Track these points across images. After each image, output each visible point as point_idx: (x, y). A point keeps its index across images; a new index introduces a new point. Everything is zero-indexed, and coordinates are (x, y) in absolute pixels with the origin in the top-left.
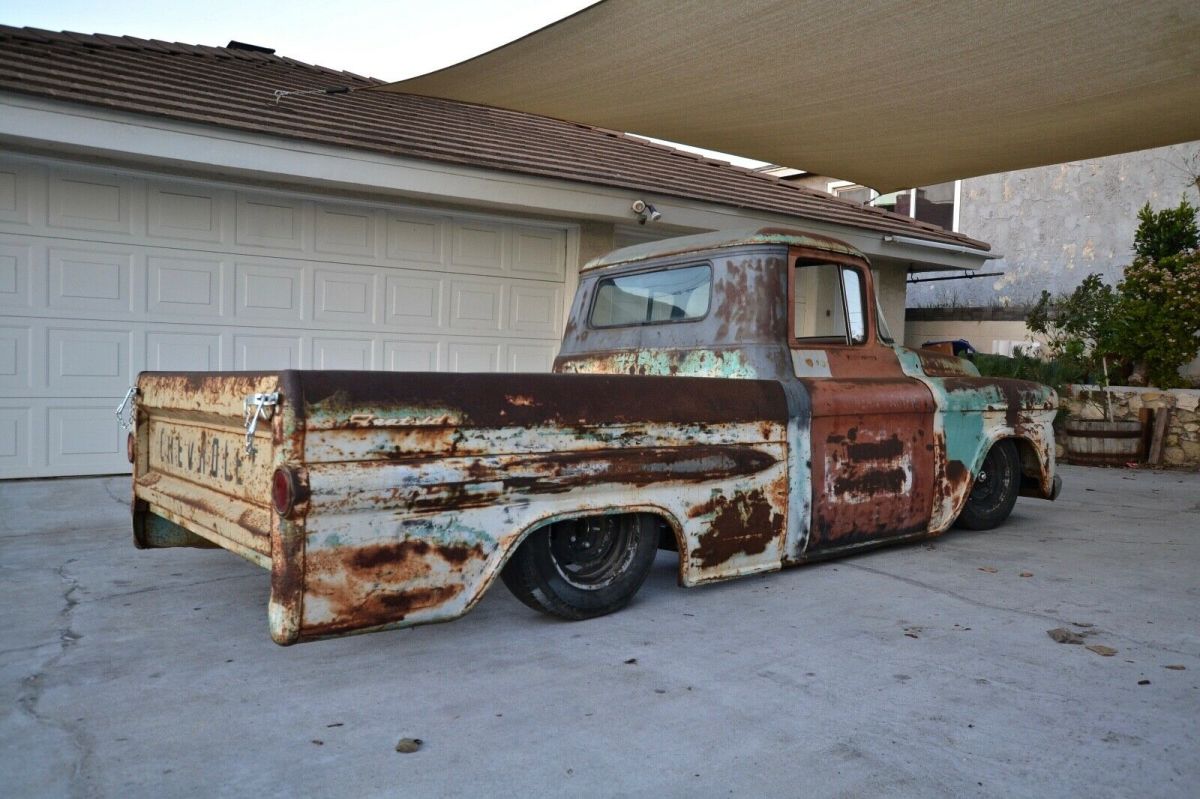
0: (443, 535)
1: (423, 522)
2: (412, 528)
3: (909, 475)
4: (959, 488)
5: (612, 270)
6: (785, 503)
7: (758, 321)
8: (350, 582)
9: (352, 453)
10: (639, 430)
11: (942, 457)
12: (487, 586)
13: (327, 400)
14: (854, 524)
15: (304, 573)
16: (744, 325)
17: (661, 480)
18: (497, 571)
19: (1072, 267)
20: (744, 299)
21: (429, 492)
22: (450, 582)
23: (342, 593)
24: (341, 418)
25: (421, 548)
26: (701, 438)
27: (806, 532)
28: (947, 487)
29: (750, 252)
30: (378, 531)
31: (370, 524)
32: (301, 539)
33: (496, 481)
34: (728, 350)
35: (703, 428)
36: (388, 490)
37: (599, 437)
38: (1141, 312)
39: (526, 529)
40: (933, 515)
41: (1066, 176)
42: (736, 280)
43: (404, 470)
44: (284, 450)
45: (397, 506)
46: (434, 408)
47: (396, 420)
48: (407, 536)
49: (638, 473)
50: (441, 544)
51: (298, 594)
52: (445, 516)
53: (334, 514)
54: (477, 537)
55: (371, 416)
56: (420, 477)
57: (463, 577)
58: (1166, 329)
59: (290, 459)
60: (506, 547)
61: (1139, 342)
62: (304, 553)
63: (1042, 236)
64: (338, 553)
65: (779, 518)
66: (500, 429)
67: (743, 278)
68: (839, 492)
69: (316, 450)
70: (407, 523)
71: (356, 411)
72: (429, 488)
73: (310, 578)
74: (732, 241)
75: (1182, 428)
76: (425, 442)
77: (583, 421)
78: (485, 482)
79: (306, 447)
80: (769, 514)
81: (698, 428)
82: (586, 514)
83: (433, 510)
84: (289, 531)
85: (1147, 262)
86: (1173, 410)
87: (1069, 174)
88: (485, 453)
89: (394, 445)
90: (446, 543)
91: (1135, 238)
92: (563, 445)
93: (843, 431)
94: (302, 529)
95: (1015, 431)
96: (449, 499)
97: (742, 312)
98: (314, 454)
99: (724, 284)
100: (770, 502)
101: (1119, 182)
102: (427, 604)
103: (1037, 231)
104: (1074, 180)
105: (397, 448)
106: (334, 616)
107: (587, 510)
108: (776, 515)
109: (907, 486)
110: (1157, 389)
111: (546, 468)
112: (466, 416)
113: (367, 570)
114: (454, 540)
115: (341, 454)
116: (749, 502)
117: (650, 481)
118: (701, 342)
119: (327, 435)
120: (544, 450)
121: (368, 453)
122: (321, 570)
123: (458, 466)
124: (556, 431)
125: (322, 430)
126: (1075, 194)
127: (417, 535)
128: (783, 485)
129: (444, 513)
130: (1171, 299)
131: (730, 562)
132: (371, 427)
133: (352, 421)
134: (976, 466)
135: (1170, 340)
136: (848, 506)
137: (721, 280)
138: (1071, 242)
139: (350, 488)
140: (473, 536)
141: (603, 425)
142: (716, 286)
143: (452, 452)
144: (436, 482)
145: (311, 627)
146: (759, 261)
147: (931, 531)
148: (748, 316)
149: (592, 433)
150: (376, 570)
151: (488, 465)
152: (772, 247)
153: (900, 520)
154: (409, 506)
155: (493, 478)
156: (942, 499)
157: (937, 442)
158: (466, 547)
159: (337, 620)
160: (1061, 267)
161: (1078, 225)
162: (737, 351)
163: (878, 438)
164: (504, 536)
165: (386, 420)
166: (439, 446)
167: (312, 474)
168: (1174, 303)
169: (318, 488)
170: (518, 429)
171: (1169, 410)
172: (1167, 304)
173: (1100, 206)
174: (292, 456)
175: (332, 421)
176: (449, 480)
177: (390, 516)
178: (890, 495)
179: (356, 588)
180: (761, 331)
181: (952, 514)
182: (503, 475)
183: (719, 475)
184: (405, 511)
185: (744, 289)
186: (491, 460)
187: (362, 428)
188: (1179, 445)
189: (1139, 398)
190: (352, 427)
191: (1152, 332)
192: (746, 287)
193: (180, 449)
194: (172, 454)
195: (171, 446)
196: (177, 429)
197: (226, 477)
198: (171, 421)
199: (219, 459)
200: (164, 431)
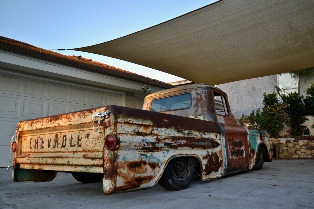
0: (150, 159)
1: (145, 155)
2: (143, 156)
3: (244, 151)
4: (254, 156)
5: (156, 97)
6: (222, 157)
7: (207, 107)
8: (128, 172)
9: (128, 131)
10: (191, 132)
11: (250, 147)
12: (161, 176)
13: (122, 114)
14: (235, 165)
15: (117, 169)
16: (203, 108)
17: (197, 147)
18: (163, 172)
19: (246, 109)
20: (202, 102)
21: (148, 145)
22: (151, 175)
23: (126, 176)
24: (126, 120)
25: (145, 163)
26: (204, 136)
27: (226, 166)
28: (252, 156)
29: (202, 89)
30: (135, 157)
31: (133, 154)
32: (116, 157)
33: (162, 143)
34: (199, 115)
35: (204, 133)
36: (138, 143)
37: (182, 133)
38: (269, 118)
39: (169, 159)
40: (250, 164)
41: (242, 86)
42: (199, 97)
43: (141, 138)
44: (111, 129)
45: (140, 149)
46: (147, 120)
47: (138, 122)
48: (142, 159)
49: (192, 145)
50: (149, 162)
51: (115, 176)
52: (150, 153)
53: (125, 150)
54: (158, 161)
55: (133, 120)
56: (146, 140)
57: (154, 173)
58: (276, 123)
59: (113, 132)
60: (165, 164)
61: (269, 126)
62: (117, 162)
63: (238, 102)
64: (125, 163)
65: (221, 161)
66: (162, 128)
67: (201, 96)
68: (232, 155)
69: (120, 129)
70: (141, 155)
71: (129, 118)
72: (148, 143)
73: (118, 171)
74: (196, 87)
75: (283, 148)
76: (145, 130)
77: (179, 128)
78: (160, 143)
79: (117, 128)
80: (219, 160)
81: (203, 133)
82: (182, 156)
83: (147, 151)
84: (113, 154)
85: (268, 106)
86: (280, 144)
87: (243, 86)
88: (158, 135)
89: (138, 130)
90: (150, 162)
91: (263, 101)
92: (175, 134)
93: (231, 138)
94: (116, 154)
95: (263, 142)
96: (152, 148)
97: (202, 105)
98: (119, 131)
99: (195, 98)
100: (219, 156)
101: (255, 88)
102: (146, 182)
103: (236, 100)
104: (244, 87)
105: (139, 131)
106: (123, 184)
107: (182, 155)
108: (220, 160)
109: (244, 155)
110: (275, 139)
111: (173, 140)
112: (154, 123)
113: (132, 169)
114: (152, 161)
115: (125, 131)
116: (215, 156)
117: (195, 147)
118: (190, 114)
119: (123, 124)
120: (171, 136)
121: (132, 132)
122: (121, 168)
123: (154, 138)
124: (174, 130)
125: (121, 123)
126: (245, 91)
127: (144, 159)
128: (221, 151)
129: (150, 152)
130: (276, 115)
131: (211, 174)
132: (133, 124)
133: (128, 121)
134: (257, 150)
135: (277, 125)
136: (234, 159)
137: (194, 97)
138: (245, 103)
139: (130, 141)
140: (157, 160)
141: (184, 130)
142: (193, 98)
143: (151, 134)
144: (149, 142)
145: (118, 188)
146: (205, 91)
147: (250, 169)
148: (204, 106)
149: (181, 132)
150: (134, 169)
151: (160, 138)
152: (208, 88)
153: (244, 165)
154: (142, 149)
155: (162, 142)
156: (251, 159)
157: (249, 143)
158: (155, 164)
159: (124, 186)
160: (243, 109)
161: (246, 99)
162: (202, 115)
163: (238, 141)
164: (164, 161)
165: (136, 122)
166: (148, 131)
167: (120, 136)
168: (277, 116)
169: (122, 141)
170: (166, 128)
171: (279, 144)
172: (275, 116)
173: (252, 94)
174: (113, 130)
175: (124, 121)
176: (152, 142)
177: (137, 152)
178: (241, 157)
179: (130, 175)
180: (208, 110)
181: (253, 164)
182: (163, 141)
183: (209, 147)
184: (141, 151)
185: (202, 99)
186: (160, 137)
187: (131, 123)
188: (282, 153)
189: (271, 141)
190: (128, 123)
191: (273, 124)
192: (202, 98)
193: (43, 142)
194: (37, 145)
195: (37, 142)
196: (41, 136)
197: (71, 146)
198: (37, 134)
199: (67, 141)
200: (32, 139)
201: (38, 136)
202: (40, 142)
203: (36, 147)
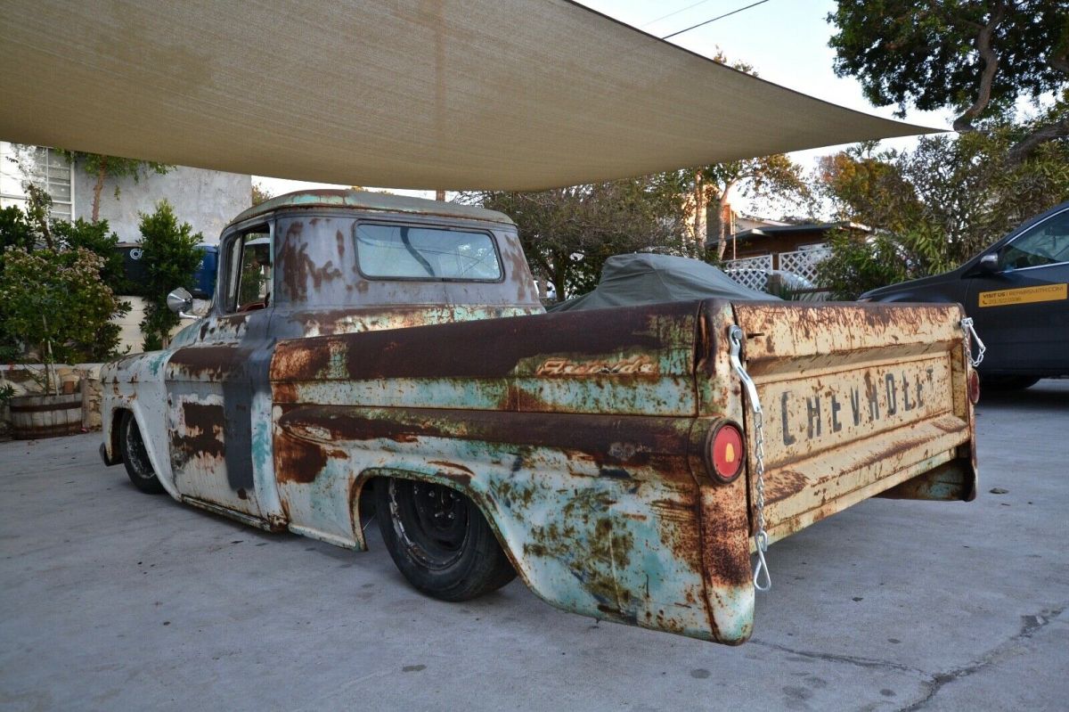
137: (506, 250)
142: (504, 254)
171: (88, 381)
188: (96, 409)
193: (836, 407)
194: (819, 421)
195: (814, 411)
196: (825, 381)
197: (908, 407)
198: (805, 374)
199: (897, 393)
200: (789, 395)
201: (814, 382)
202: (826, 404)
203: (815, 430)
